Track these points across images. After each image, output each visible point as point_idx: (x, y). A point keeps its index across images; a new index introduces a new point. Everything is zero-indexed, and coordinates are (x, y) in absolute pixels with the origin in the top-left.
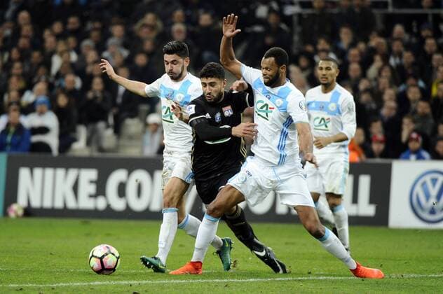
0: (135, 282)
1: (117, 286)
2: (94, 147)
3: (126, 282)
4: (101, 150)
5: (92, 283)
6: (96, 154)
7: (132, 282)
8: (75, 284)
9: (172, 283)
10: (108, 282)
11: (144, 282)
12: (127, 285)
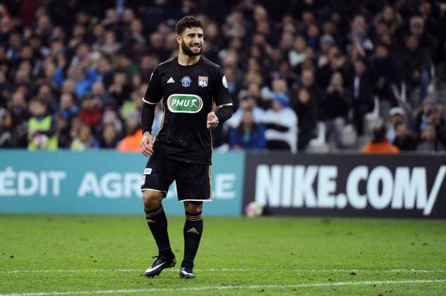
0: (379, 282)
1: (360, 287)
2: (333, 144)
3: (370, 283)
4: (341, 146)
5: (335, 284)
6: (336, 151)
7: (375, 283)
8: (317, 285)
9: (418, 283)
10: (351, 283)
11: (389, 282)
12: (371, 285)
